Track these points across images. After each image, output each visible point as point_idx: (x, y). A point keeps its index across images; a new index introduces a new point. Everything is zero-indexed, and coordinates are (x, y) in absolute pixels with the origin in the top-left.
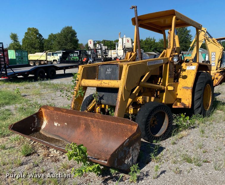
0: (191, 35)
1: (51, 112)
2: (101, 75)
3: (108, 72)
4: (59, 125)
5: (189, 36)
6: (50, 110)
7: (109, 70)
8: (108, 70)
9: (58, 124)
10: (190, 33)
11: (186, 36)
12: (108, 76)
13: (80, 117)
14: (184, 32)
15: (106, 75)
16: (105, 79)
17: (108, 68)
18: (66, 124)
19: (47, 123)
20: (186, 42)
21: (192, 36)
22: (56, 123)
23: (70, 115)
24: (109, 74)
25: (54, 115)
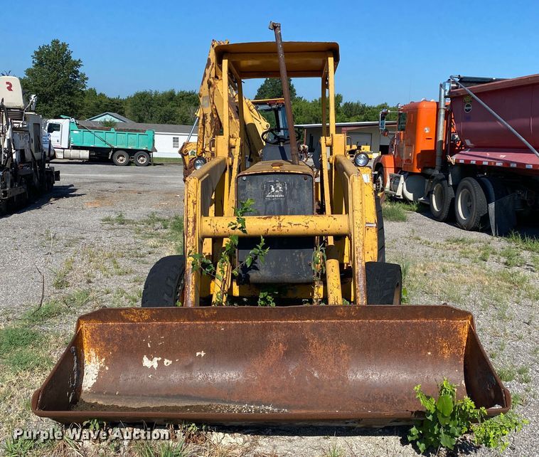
0: (83, 75)
1: (132, 327)
3: (273, 193)
4: (167, 362)
5: (78, 76)
6: (127, 320)
7: (277, 189)
8: (273, 189)
9: (160, 363)
10: (81, 70)
11: (68, 76)
12: (275, 202)
13: (273, 324)
14: (63, 65)
15: (267, 203)
17: (271, 183)
18: (203, 354)
19: (102, 368)
20: (71, 94)
21: (87, 79)
22: (151, 359)
23: (225, 326)
24: (278, 200)
25: (144, 336)
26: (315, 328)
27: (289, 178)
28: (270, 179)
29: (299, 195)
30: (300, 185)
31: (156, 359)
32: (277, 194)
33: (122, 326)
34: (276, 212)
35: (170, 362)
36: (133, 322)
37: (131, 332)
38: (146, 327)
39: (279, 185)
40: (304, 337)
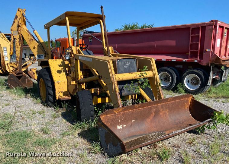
1: (115, 115)
2: (120, 69)
3: (126, 65)
4: (124, 126)
7: (127, 64)
9: (122, 126)
12: (127, 69)
15: (125, 69)
16: (125, 73)
18: (134, 120)
22: (119, 126)
23: (141, 110)
25: (118, 118)
26: (162, 106)
27: (130, 60)
28: (125, 60)
29: (133, 65)
30: (133, 62)
31: (121, 125)
32: (127, 65)
33: (112, 116)
34: (124, 72)
35: (125, 125)
36: (116, 113)
37: (114, 117)
38: (119, 114)
39: (127, 62)
40: (159, 109)
